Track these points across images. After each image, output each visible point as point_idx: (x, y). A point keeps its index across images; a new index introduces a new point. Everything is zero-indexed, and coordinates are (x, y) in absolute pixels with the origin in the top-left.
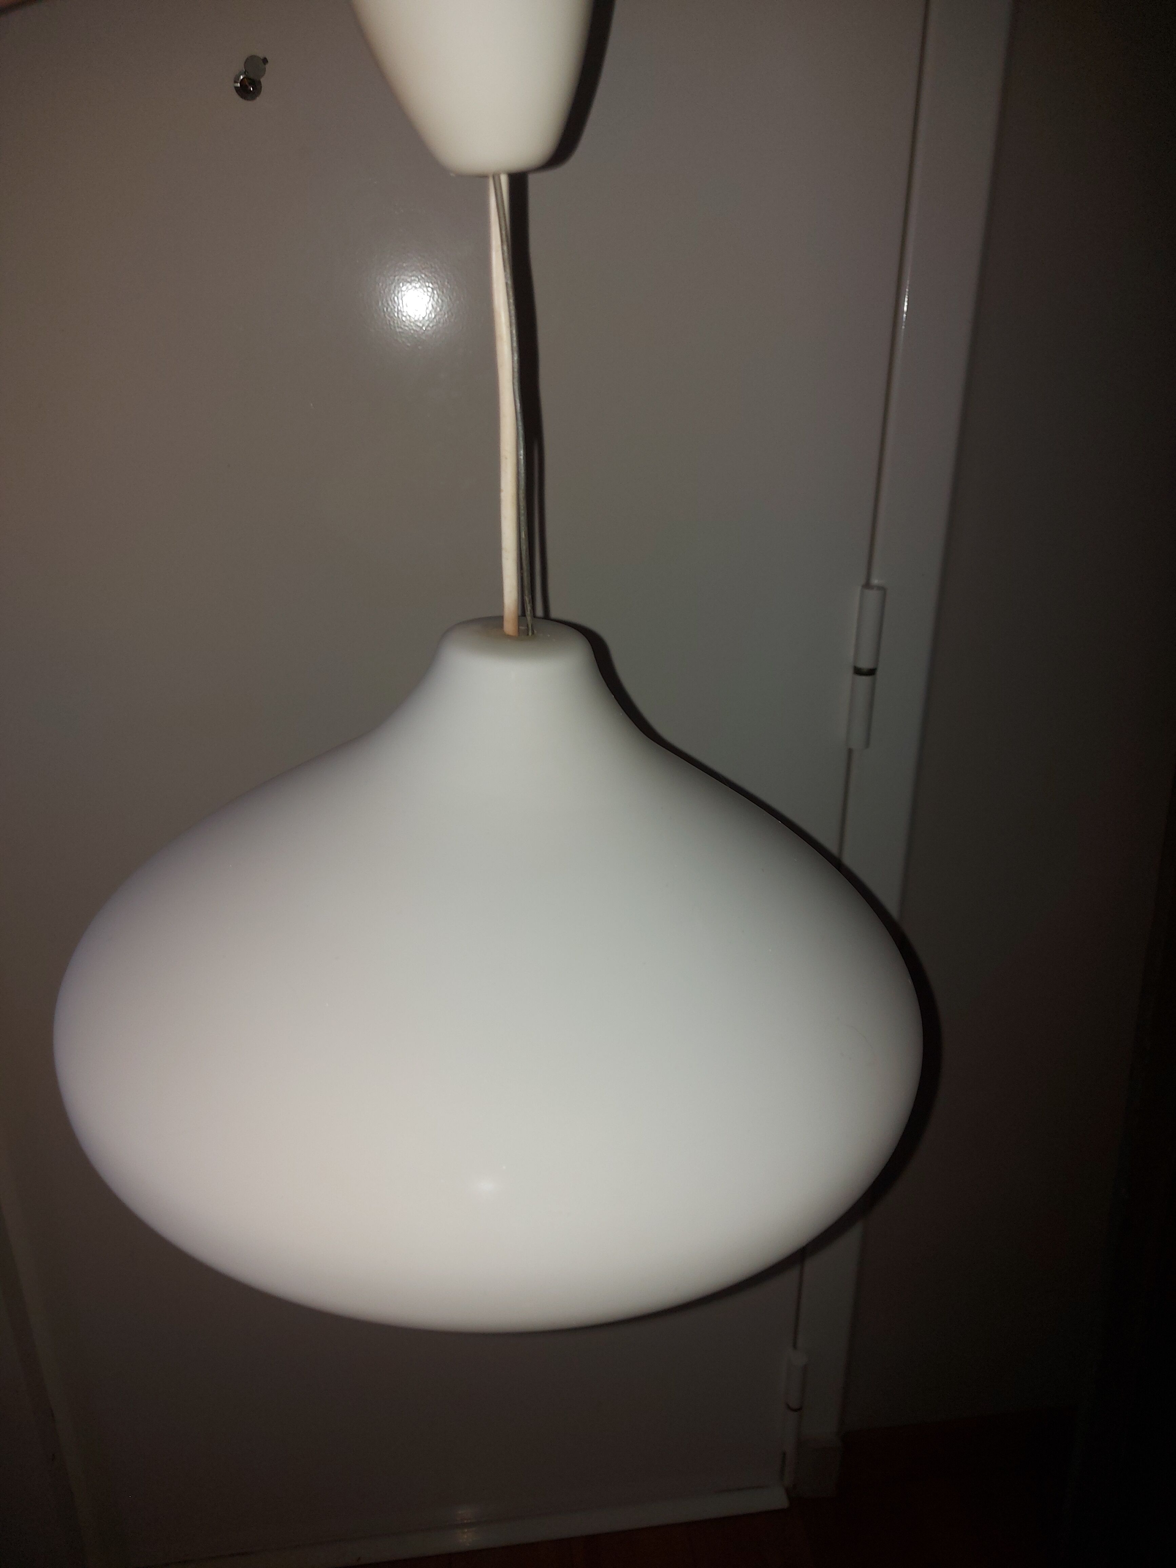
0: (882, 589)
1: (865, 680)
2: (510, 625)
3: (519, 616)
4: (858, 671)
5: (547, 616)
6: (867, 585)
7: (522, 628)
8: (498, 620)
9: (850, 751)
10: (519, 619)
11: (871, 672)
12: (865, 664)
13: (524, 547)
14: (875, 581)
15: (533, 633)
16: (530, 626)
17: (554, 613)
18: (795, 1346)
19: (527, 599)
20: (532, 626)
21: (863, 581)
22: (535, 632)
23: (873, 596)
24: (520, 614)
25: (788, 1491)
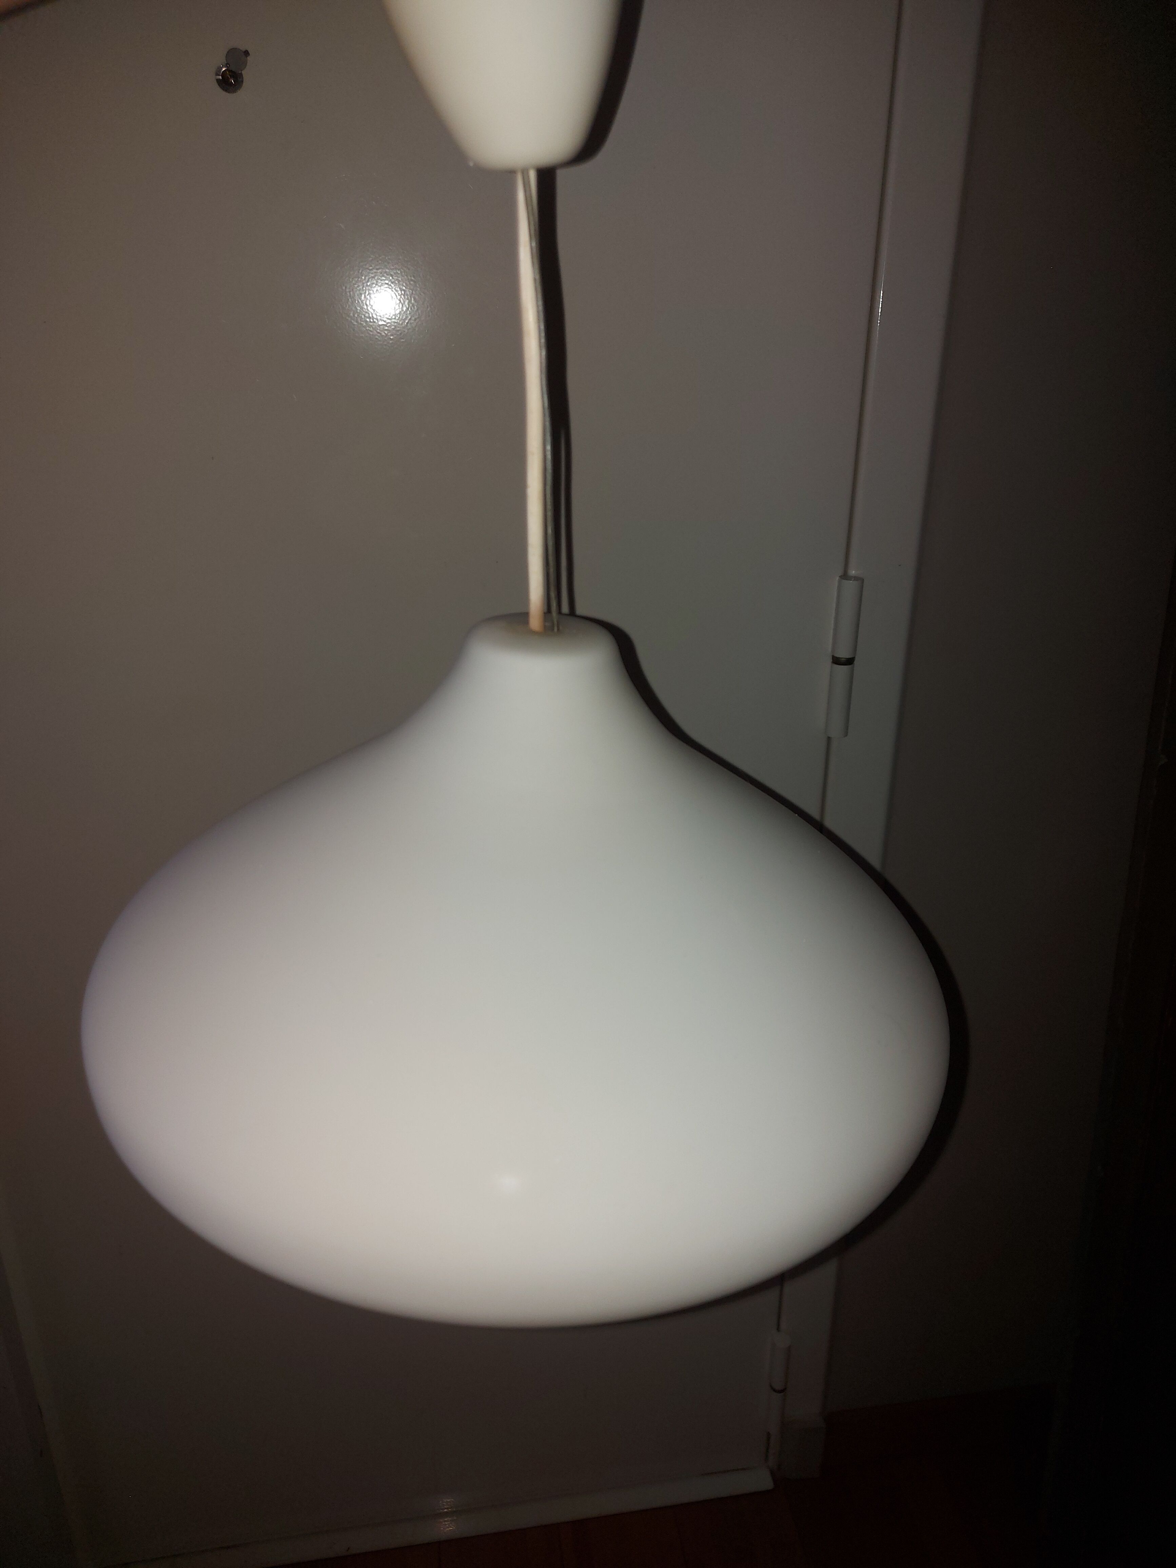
0: (860, 580)
1: (842, 670)
2: (535, 621)
3: (544, 613)
4: (836, 661)
5: (572, 612)
6: (845, 576)
7: (547, 624)
8: (523, 617)
9: (829, 739)
10: (545, 616)
11: (850, 662)
12: (844, 654)
13: (551, 543)
14: (852, 572)
15: (558, 630)
16: (556, 622)
17: (580, 610)
18: (778, 1329)
19: (553, 595)
20: (558, 622)
21: (840, 572)
22: (561, 628)
23: (850, 587)
24: (546, 611)
25: (772, 1473)
